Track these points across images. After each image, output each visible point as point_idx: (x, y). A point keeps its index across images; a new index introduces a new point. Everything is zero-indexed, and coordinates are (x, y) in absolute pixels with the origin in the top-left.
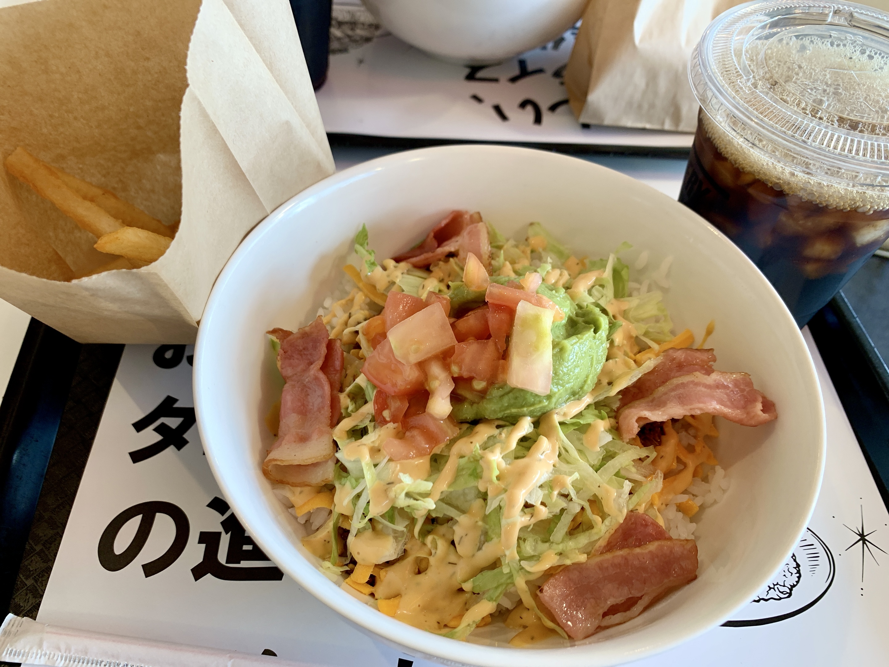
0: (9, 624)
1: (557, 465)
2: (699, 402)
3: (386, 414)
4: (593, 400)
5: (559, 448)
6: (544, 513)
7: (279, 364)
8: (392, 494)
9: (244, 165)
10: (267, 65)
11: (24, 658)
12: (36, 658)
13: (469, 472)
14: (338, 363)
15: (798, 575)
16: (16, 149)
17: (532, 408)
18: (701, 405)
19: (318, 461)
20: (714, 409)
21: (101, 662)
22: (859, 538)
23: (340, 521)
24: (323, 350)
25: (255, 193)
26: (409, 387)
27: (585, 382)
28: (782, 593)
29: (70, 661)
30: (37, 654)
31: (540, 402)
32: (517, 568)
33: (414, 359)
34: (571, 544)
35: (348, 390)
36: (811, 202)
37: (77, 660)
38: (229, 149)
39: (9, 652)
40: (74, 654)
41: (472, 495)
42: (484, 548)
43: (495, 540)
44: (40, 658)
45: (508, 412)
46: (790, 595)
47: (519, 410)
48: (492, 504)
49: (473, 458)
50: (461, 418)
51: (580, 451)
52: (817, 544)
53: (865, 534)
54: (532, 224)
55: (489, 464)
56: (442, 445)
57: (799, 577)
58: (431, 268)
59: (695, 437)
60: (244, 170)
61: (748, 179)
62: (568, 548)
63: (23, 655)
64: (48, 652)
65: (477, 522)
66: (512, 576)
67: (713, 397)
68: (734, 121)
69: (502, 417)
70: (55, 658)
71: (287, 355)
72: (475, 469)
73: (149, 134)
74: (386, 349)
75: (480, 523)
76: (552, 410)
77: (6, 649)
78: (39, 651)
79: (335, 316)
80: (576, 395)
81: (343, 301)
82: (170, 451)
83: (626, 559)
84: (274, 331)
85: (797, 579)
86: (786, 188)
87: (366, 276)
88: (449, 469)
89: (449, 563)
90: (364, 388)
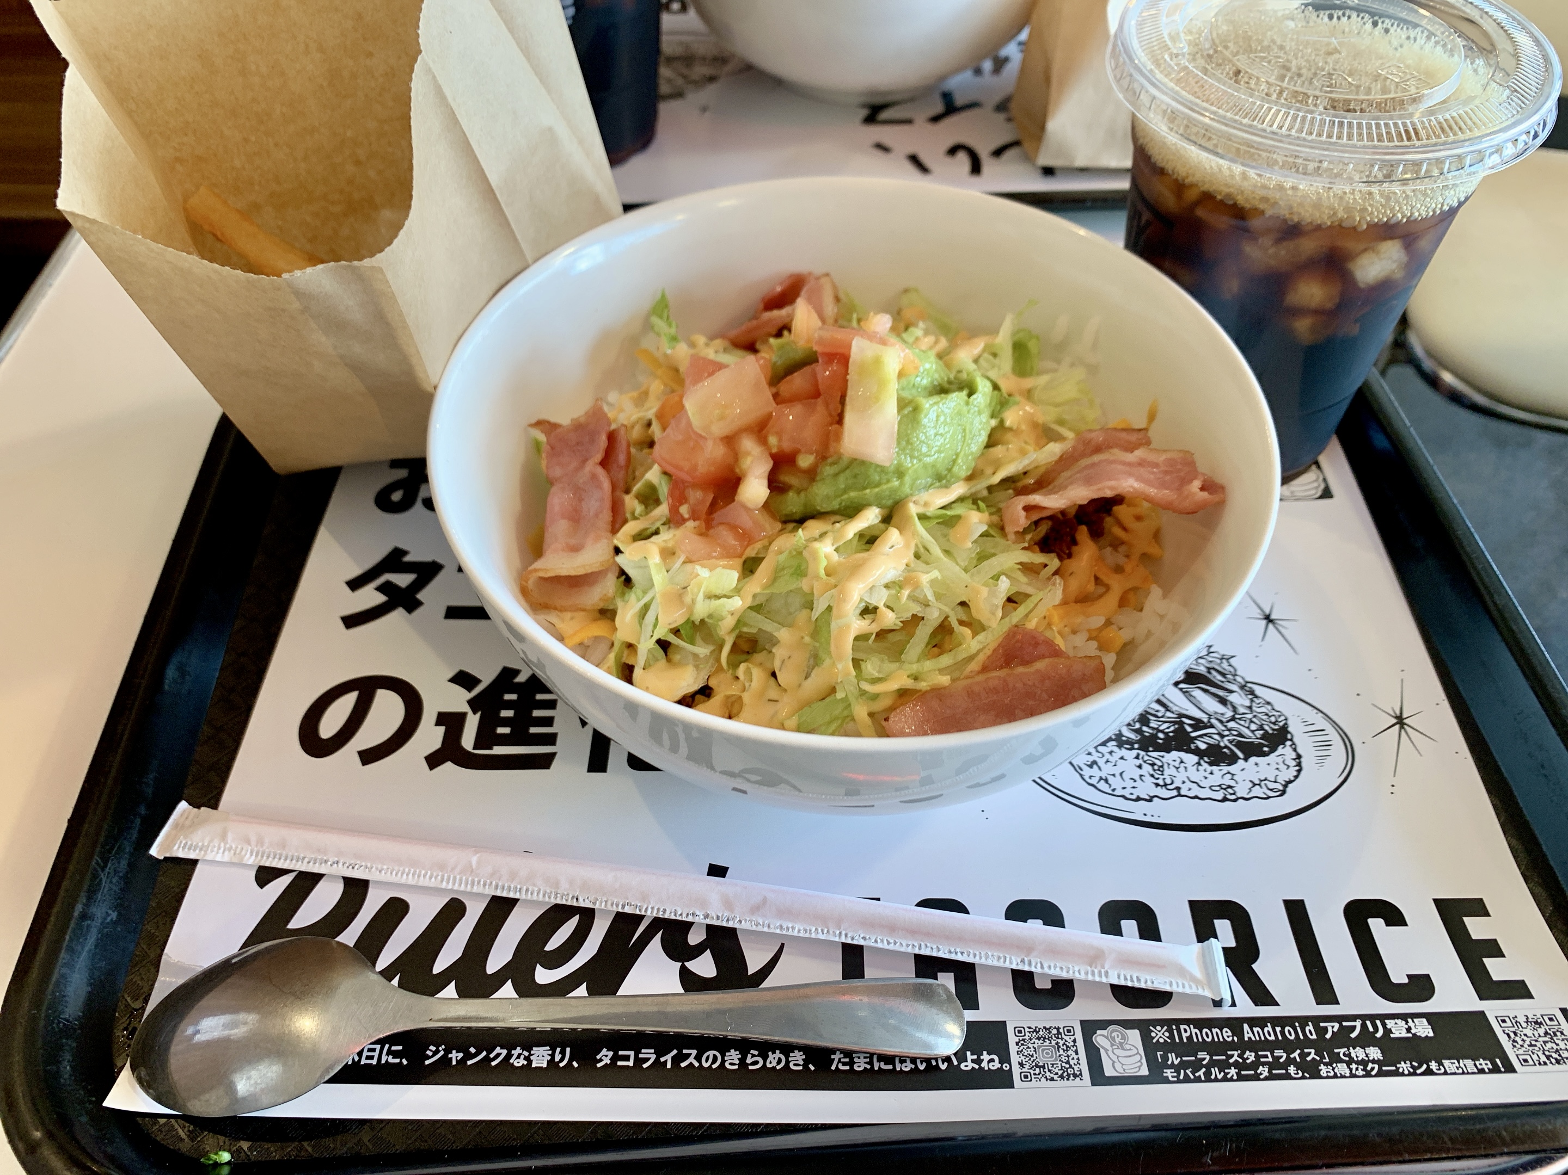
0: (182, 815)
1: (912, 565)
2: (1110, 480)
3: (684, 510)
4: (969, 489)
5: (916, 545)
6: (889, 619)
7: (544, 463)
8: (688, 599)
9: (494, 179)
10: (522, 50)
11: (203, 852)
12: (218, 852)
13: (791, 571)
14: (622, 458)
15: (1297, 768)
16: (198, 188)
17: (877, 490)
18: (1112, 483)
19: (594, 570)
20: (1131, 487)
21: (304, 858)
22: (1395, 721)
23: (625, 655)
24: (603, 441)
25: (509, 225)
26: (712, 469)
27: (954, 461)
28: (1271, 790)
29: (262, 857)
30: (219, 848)
31: (888, 481)
32: (856, 693)
33: (719, 429)
34: (928, 665)
35: (636, 488)
36: (1278, 217)
37: (272, 856)
38: (473, 151)
39: (182, 845)
40: (268, 848)
41: (797, 601)
42: (813, 675)
43: (827, 662)
44: (223, 852)
45: (845, 496)
46: (1283, 793)
47: (860, 493)
48: (820, 607)
49: (795, 550)
50: (784, 512)
51: (947, 552)
52: (1329, 729)
53: (1404, 716)
54: (906, 291)
55: (815, 555)
56: (758, 545)
57: (1299, 771)
58: (758, 346)
59: (1127, 556)
60: (493, 184)
61: (1192, 195)
62: (925, 669)
63: (201, 850)
64: (234, 846)
65: (803, 638)
66: (850, 705)
67: (1131, 475)
68: (1172, 117)
69: (839, 509)
70: (243, 853)
71: (554, 452)
72: (799, 566)
73: (372, 173)
74: (683, 424)
75: (807, 639)
76: (907, 497)
77: (179, 842)
78: (222, 845)
79: (622, 410)
80: (941, 479)
81: (635, 394)
82: (398, 614)
83: (1005, 681)
84: (539, 424)
85: (1295, 774)
86: (1241, 200)
87: (665, 355)
88: (763, 571)
89: (769, 700)
90: (657, 486)
